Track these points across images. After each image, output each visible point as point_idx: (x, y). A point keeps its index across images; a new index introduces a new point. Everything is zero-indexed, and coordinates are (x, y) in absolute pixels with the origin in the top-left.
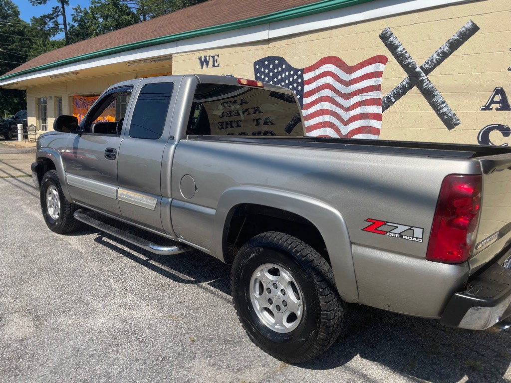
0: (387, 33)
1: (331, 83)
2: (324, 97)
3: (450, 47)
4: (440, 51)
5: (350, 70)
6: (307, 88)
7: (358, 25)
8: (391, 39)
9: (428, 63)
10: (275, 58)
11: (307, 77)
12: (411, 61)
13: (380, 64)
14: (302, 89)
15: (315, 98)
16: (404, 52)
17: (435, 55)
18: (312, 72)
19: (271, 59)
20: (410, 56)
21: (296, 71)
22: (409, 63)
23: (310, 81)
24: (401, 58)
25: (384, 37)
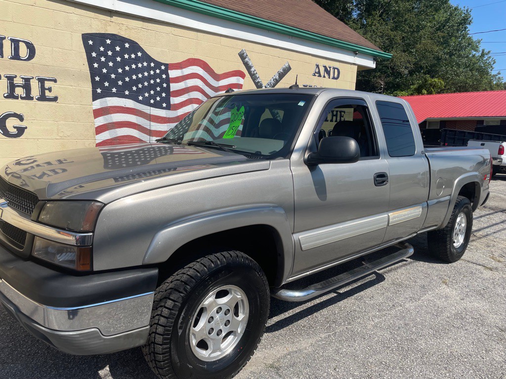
0: (244, 53)
1: (201, 87)
2: (194, 98)
3: (279, 76)
4: (274, 78)
5: (217, 77)
6: (174, 87)
7: (222, 38)
8: (247, 59)
9: (269, 85)
10: (123, 40)
11: (173, 74)
12: (260, 81)
13: (241, 78)
14: (168, 86)
15: (185, 99)
16: (255, 72)
17: (272, 80)
18: (179, 71)
19: (118, 40)
20: (259, 77)
21: (158, 64)
22: (259, 82)
23: (178, 80)
24: (253, 76)
25: (242, 56)
